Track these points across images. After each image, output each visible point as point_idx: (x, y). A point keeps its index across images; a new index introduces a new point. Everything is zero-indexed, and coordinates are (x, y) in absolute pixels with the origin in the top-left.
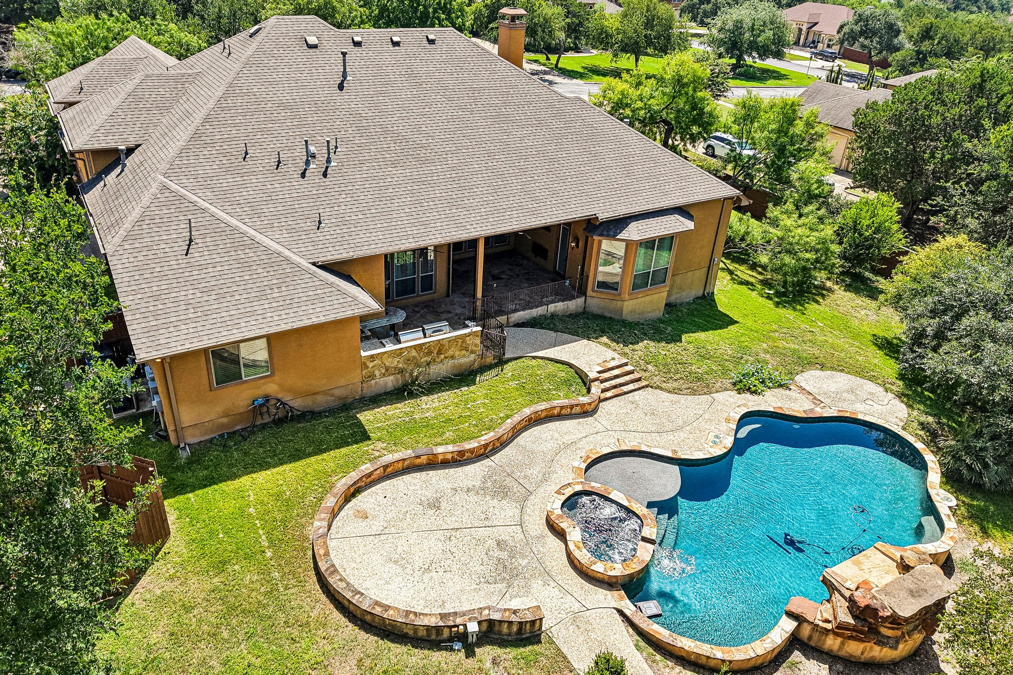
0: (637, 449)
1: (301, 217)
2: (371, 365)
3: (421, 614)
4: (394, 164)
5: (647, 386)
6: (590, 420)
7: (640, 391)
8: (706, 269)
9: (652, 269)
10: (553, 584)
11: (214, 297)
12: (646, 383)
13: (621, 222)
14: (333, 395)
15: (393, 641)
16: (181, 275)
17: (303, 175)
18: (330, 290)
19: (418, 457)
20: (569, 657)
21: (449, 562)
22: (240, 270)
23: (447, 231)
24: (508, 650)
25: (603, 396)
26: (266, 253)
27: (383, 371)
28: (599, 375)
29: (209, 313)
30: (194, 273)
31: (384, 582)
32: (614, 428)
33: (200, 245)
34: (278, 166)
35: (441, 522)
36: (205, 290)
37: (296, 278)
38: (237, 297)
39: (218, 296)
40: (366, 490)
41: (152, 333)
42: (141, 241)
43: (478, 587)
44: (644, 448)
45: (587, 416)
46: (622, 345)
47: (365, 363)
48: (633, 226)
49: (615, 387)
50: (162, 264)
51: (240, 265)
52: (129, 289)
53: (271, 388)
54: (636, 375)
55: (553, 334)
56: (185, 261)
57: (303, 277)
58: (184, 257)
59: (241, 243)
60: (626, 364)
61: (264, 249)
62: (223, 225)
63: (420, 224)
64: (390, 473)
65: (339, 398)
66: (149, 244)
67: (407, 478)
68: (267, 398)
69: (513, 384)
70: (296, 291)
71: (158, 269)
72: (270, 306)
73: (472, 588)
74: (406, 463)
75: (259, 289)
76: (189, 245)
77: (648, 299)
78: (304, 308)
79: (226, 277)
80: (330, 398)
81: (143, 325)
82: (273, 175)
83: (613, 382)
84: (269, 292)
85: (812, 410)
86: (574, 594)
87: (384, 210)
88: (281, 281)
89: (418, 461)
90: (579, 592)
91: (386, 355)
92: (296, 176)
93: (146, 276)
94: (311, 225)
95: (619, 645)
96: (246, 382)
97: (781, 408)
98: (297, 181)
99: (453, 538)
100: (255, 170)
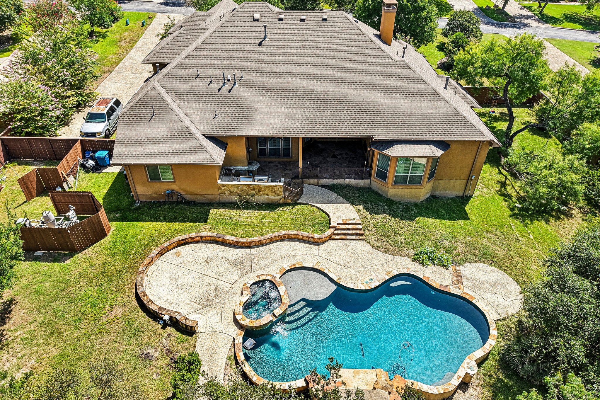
0: (322, 270)
1: (209, 111)
2: (223, 188)
3: (154, 304)
4: (268, 90)
5: (363, 240)
6: (316, 247)
7: (358, 241)
8: (465, 181)
9: (409, 174)
10: (219, 315)
11: (152, 143)
12: (365, 238)
13: (390, 143)
14: (205, 197)
15: (142, 309)
16: (143, 130)
17: (219, 90)
18: (202, 150)
19: (218, 238)
20: (196, 348)
21: (190, 287)
22: (168, 132)
23: (277, 130)
24: (178, 333)
25: (333, 237)
26: (182, 126)
27: (230, 193)
28: (336, 225)
29: (147, 149)
30: (149, 130)
31: (160, 285)
32: (322, 256)
33: (156, 118)
34: (210, 83)
35: (203, 270)
36: (150, 138)
37: (189, 141)
38: (161, 145)
39: (154, 143)
40: (190, 244)
41: (122, 153)
42: (134, 112)
43: (191, 303)
44: (326, 271)
45: (315, 245)
46: (368, 213)
47: (219, 187)
48: (396, 147)
49: (344, 234)
50: (137, 124)
51: (169, 130)
52: (121, 132)
53: (175, 187)
54: (362, 232)
55: (335, 195)
56: (147, 124)
57: (193, 141)
58: (148, 122)
59: (174, 120)
60: (359, 224)
61: (182, 124)
62: (170, 110)
63: (265, 124)
64: (203, 240)
65: (208, 200)
66: (137, 114)
67: (209, 245)
68: (173, 192)
69: (292, 216)
70: (187, 147)
71: (135, 126)
72: (173, 151)
73: (188, 302)
74: (212, 238)
75: (172, 143)
76: (152, 117)
77: (407, 190)
78: (186, 156)
79: (161, 134)
80: (204, 198)
81: (120, 149)
82: (206, 88)
83: (344, 232)
84: (175, 145)
85: (447, 286)
86: (223, 324)
87: (250, 114)
88: (182, 141)
89: (218, 239)
90: (227, 324)
91: (230, 185)
92: (216, 90)
93: (129, 128)
94: (212, 116)
95: (221, 353)
96: (163, 182)
97: (428, 278)
98: (215, 92)
99: (201, 279)
100: (198, 84)
